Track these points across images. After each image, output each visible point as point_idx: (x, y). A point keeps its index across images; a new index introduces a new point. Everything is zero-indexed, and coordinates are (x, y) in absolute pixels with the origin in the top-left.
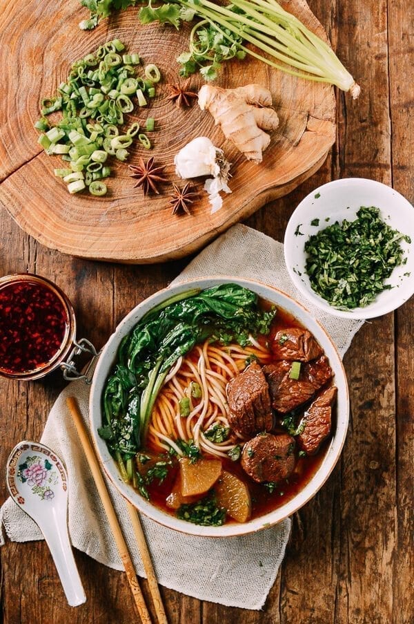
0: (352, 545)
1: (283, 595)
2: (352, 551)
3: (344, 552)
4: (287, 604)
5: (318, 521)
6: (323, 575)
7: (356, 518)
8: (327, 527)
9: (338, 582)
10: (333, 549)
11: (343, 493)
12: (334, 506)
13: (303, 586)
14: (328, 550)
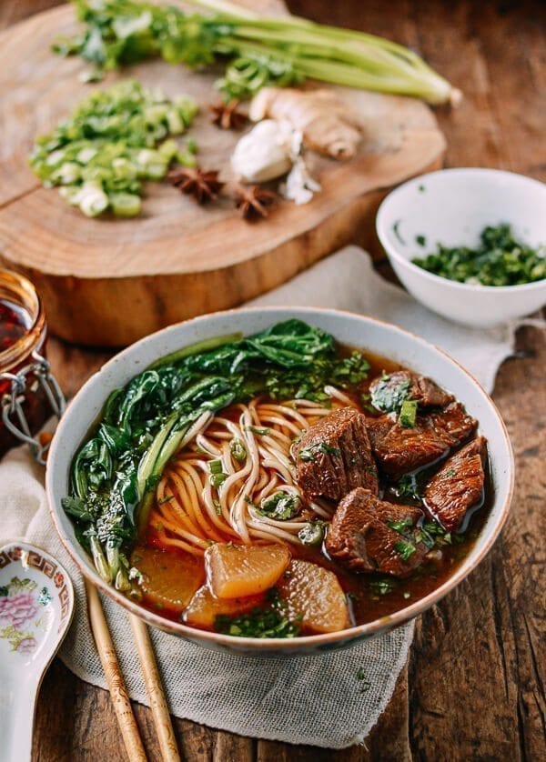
0: (537, 638)
1: (415, 721)
2: (539, 646)
3: (523, 647)
4: (425, 734)
5: (468, 605)
6: (489, 684)
7: (537, 599)
8: (486, 613)
9: (520, 695)
10: (501, 645)
11: (508, 564)
12: (494, 582)
13: (452, 705)
14: (491, 645)
